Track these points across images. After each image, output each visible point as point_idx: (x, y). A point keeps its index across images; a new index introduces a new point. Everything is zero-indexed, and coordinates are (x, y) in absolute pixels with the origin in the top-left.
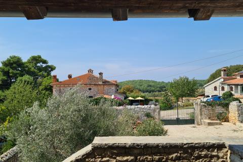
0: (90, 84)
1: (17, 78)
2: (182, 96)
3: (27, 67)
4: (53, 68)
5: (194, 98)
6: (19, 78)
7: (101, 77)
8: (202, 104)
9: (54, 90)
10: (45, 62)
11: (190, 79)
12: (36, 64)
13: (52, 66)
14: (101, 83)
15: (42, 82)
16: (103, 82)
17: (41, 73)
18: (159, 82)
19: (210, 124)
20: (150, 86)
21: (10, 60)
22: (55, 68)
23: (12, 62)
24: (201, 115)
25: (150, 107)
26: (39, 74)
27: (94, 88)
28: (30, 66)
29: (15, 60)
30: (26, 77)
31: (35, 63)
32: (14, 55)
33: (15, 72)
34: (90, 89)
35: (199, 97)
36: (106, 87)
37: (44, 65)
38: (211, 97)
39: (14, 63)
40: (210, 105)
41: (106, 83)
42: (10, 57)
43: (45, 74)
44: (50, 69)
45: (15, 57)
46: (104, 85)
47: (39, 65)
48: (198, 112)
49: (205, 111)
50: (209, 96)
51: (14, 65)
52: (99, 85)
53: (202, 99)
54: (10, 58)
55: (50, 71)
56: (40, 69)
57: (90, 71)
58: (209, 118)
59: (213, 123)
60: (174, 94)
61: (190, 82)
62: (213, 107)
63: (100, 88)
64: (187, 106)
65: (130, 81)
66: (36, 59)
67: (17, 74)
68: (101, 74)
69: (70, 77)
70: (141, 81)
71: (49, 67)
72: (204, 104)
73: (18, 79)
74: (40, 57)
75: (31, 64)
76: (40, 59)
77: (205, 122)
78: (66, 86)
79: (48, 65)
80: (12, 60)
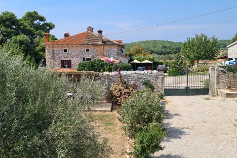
0: (88, 45)
1: (12, 37)
2: (198, 59)
3: (22, 24)
4: (51, 27)
5: (213, 61)
6: (14, 38)
7: (100, 36)
8: (220, 69)
9: (46, 51)
10: (42, 19)
11: (210, 37)
13: (51, 24)
14: (100, 43)
15: (39, 42)
16: (103, 42)
17: (38, 32)
18: (176, 43)
19: (228, 95)
20: (165, 47)
21: (2, 17)
22: (54, 26)
23: (4, 19)
24: (218, 83)
25: (152, 73)
26: (36, 32)
27: (92, 49)
28: (26, 23)
29: (8, 16)
30: (21, 37)
31: (31, 20)
32: (6, 11)
33: (9, 30)
34: (88, 50)
35: (219, 60)
36: (106, 48)
37: (42, 23)
38: (234, 60)
39: (8, 20)
40: (232, 71)
41: (106, 43)
42: (3, 13)
43: (43, 33)
44: (48, 28)
45: (8, 13)
46: (103, 45)
47: (35, 22)
48: (214, 79)
49: (224, 78)
50: (231, 59)
51: (7, 23)
52: (98, 45)
53: (223, 62)
54: (2, 15)
55: (49, 30)
56: (37, 27)
57: (90, 29)
58: (229, 88)
59: (233, 94)
60: (188, 56)
61: (209, 41)
62: (234, 73)
63: (100, 49)
64: (203, 71)
65: (143, 42)
66: (32, 16)
67: (11, 32)
68: (100, 32)
69: (66, 35)
70: (155, 42)
71: (47, 25)
72: (222, 69)
73: (12, 39)
74: (36, 13)
75: (27, 21)
76: (36, 16)
77: (222, 93)
78: (59, 46)
79: (45, 22)
80: (5, 17)
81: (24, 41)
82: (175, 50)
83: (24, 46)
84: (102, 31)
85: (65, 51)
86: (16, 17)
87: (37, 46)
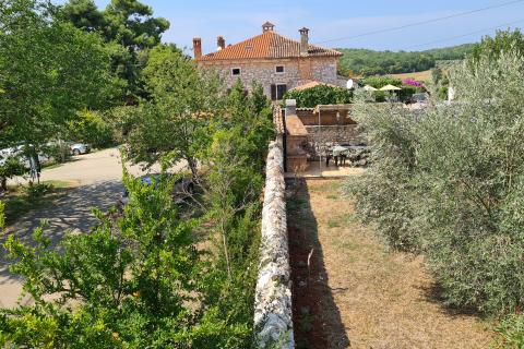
3: (109, 23)
4: (163, 26)
7: (305, 41)
10: (144, 11)
12: (126, 16)
13: (162, 20)
14: (304, 54)
15: (147, 58)
16: (309, 52)
17: (141, 37)
20: (360, 62)
21: (71, 8)
22: (169, 24)
23: (77, 12)
26: (137, 39)
27: (288, 66)
28: (116, 21)
29: (83, 7)
31: (124, 15)
34: (280, 69)
36: (317, 64)
37: (143, 19)
39: (83, 14)
41: (315, 54)
43: (151, 39)
44: (157, 28)
46: (311, 58)
47: (132, 18)
51: (83, 20)
52: (301, 58)
55: (159, 32)
56: (137, 28)
57: (268, 26)
63: (303, 65)
66: (126, 5)
68: (304, 31)
71: (156, 22)
75: (117, 17)
76: (134, 4)
78: (224, 63)
79: (150, 17)
80: (78, 9)
81: (120, 57)
82: (379, 68)
83: (120, 66)
84: (307, 30)
85: (236, 72)
86: (96, 8)
87: (144, 66)
